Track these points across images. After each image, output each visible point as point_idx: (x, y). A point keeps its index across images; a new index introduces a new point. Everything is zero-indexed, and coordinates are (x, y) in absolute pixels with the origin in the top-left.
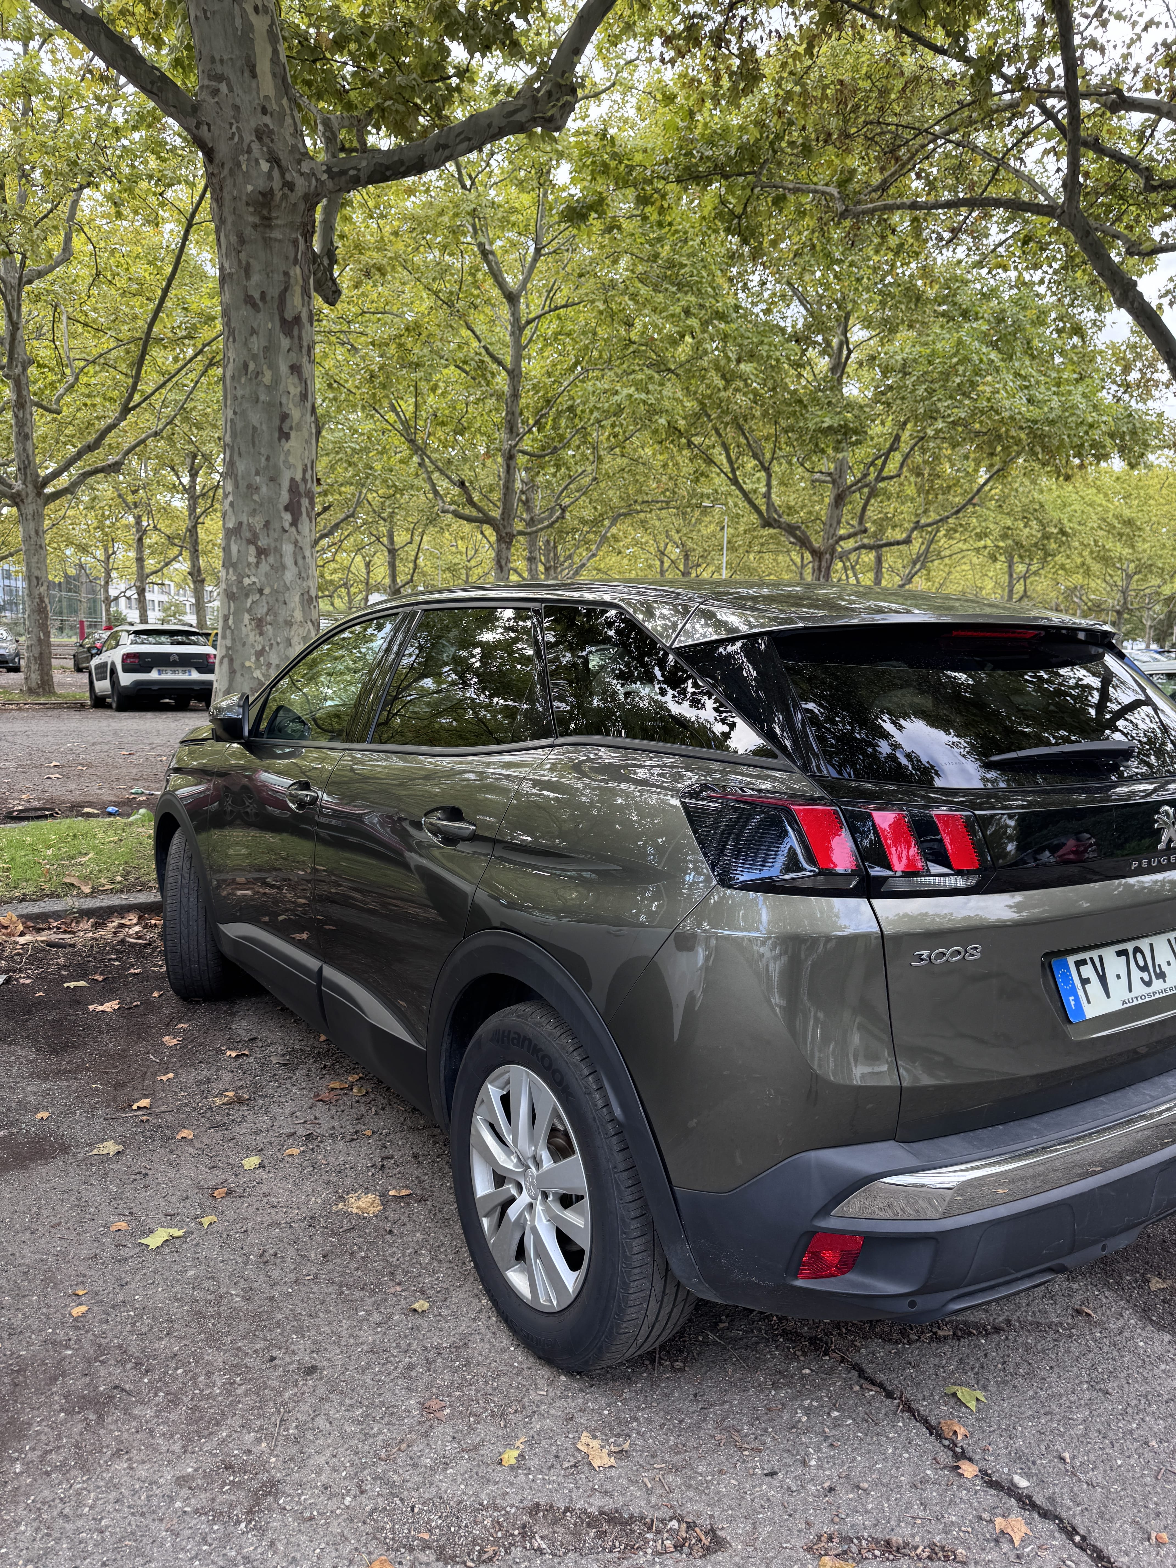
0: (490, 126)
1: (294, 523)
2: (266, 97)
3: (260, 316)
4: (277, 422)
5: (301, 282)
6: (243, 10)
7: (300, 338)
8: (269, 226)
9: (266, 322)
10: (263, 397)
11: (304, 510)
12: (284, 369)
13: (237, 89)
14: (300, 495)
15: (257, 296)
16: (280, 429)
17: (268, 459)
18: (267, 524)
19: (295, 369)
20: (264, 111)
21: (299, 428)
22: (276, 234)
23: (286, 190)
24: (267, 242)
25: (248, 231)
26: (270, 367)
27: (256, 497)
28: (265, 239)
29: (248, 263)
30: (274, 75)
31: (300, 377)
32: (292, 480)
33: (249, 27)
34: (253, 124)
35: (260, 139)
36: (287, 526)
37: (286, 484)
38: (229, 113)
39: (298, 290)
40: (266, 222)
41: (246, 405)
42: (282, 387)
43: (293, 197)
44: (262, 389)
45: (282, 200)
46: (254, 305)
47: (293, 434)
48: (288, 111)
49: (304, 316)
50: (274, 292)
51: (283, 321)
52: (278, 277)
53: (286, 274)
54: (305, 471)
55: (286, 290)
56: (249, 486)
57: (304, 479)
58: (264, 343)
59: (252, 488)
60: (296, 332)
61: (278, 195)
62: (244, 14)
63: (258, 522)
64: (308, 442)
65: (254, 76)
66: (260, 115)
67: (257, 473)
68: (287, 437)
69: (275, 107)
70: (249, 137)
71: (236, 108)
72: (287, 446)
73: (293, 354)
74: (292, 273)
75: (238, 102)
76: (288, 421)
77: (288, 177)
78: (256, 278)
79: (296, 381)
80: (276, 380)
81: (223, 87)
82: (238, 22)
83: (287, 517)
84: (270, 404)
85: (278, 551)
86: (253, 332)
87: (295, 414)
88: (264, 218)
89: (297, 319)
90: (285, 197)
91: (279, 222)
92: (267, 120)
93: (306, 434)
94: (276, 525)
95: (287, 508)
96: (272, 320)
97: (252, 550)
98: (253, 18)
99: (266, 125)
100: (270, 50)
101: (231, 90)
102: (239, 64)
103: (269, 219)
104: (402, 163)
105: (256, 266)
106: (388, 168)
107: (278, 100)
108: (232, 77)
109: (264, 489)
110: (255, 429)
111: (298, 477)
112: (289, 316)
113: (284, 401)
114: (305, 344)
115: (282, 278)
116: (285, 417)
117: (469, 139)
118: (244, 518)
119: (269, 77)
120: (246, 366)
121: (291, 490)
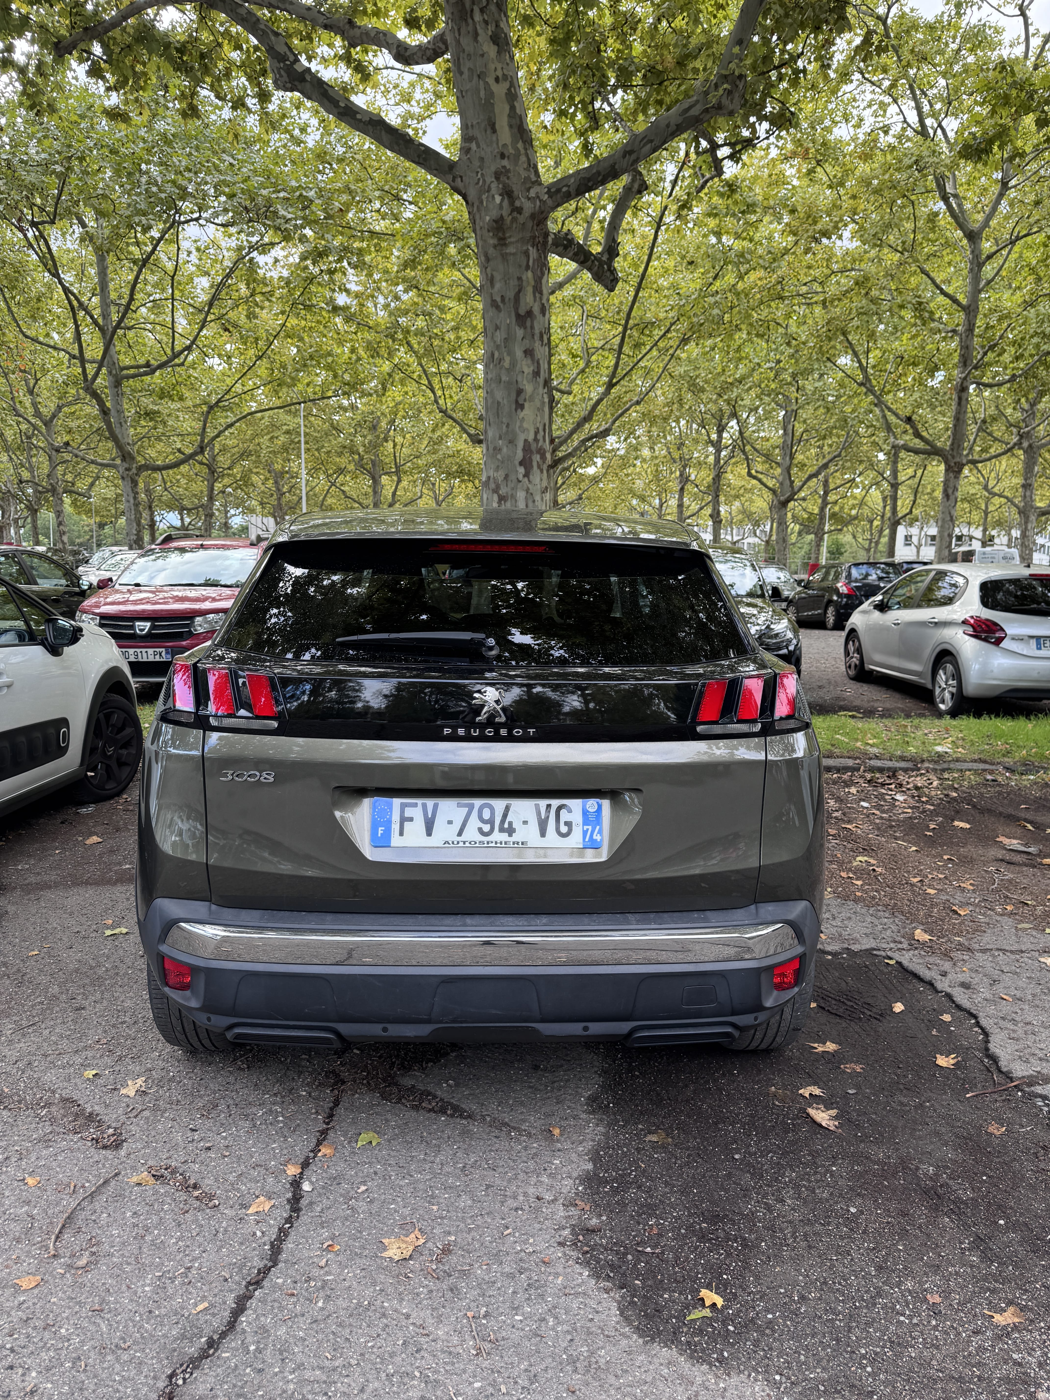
0: (668, 126)
1: (526, 475)
2: (505, 145)
3: (502, 314)
4: (514, 395)
5: (533, 283)
6: (487, 83)
7: (532, 327)
8: (505, 245)
9: (507, 318)
10: (504, 378)
11: (535, 464)
12: (519, 353)
13: (483, 145)
14: (531, 452)
15: (499, 299)
16: (517, 402)
17: (508, 426)
18: (507, 477)
19: (529, 353)
20: (503, 156)
21: (532, 399)
22: (511, 249)
23: (515, 214)
24: (504, 257)
25: (491, 251)
26: (509, 354)
27: (499, 457)
28: (502, 255)
29: (492, 276)
30: (511, 126)
31: (533, 360)
32: (526, 441)
33: (491, 94)
34: (493, 169)
35: (497, 178)
36: (521, 477)
37: (520, 445)
38: (476, 163)
39: (530, 290)
40: (502, 242)
41: (493, 385)
42: (518, 368)
43: (521, 219)
44: (503, 371)
45: (512, 222)
46: (498, 308)
47: (526, 405)
48: (522, 151)
49: (536, 309)
50: (510, 294)
51: (518, 316)
52: (513, 282)
53: (520, 279)
54: (536, 433)
55: (519, 291)
56: (495, 449)
57: (536, 440)
58: (504, 336)
59: (497, 450)
60: (528, 323)
61: (508, 220)
62: (487, 86)
63: (500, 475)
64: (540, 409)
65: (494, 131)
66: (498, 160)
67: (500, 438)
68: (522, 407)
69: (512, 151)
70: (490, 179)
71: (482, 159)
72: (522, 414)
73: (526, 341)
74: (524, 278)
75: (483, 154)
76: (522, 396)
77: (517, 204)
78: (498, 286)
79: (529, 361)
80: (513, 364)
81: (474, 146)
82: (482, 93)
83: (522, 470)
84: (509, 383)
85: (513, 497)
86: (497, 328)
87: (529, 388)
88: (500, 239)
89: (530, 313)
90: (514, 220)
91: (512, 240)
92: (505, 162)
93: (538, 404)
94: (512, 477)
95: (521, 463)
96: (510, 317)
97: (496, 497)
98: (494, 87)
99: (504, 167)
100: (507, 108)
101: (478, 146)
102: (483, 125)
103: (504, 239)
104: (598, 173)
105: (498, 277)
106: (589, 180)
107: (514, 143)
108: (479, 136)
109: (505, 450)
110: (498, 403)
111: (531, 437)
112: (522, 312)
113: (519, 379)
114: (537, 331)
115: (516, 282)
116: (520, 392)
117: (651, 141)
118: (491, 474)
119: (507, 128)
120: (493, 355)
121: (524, 450)
